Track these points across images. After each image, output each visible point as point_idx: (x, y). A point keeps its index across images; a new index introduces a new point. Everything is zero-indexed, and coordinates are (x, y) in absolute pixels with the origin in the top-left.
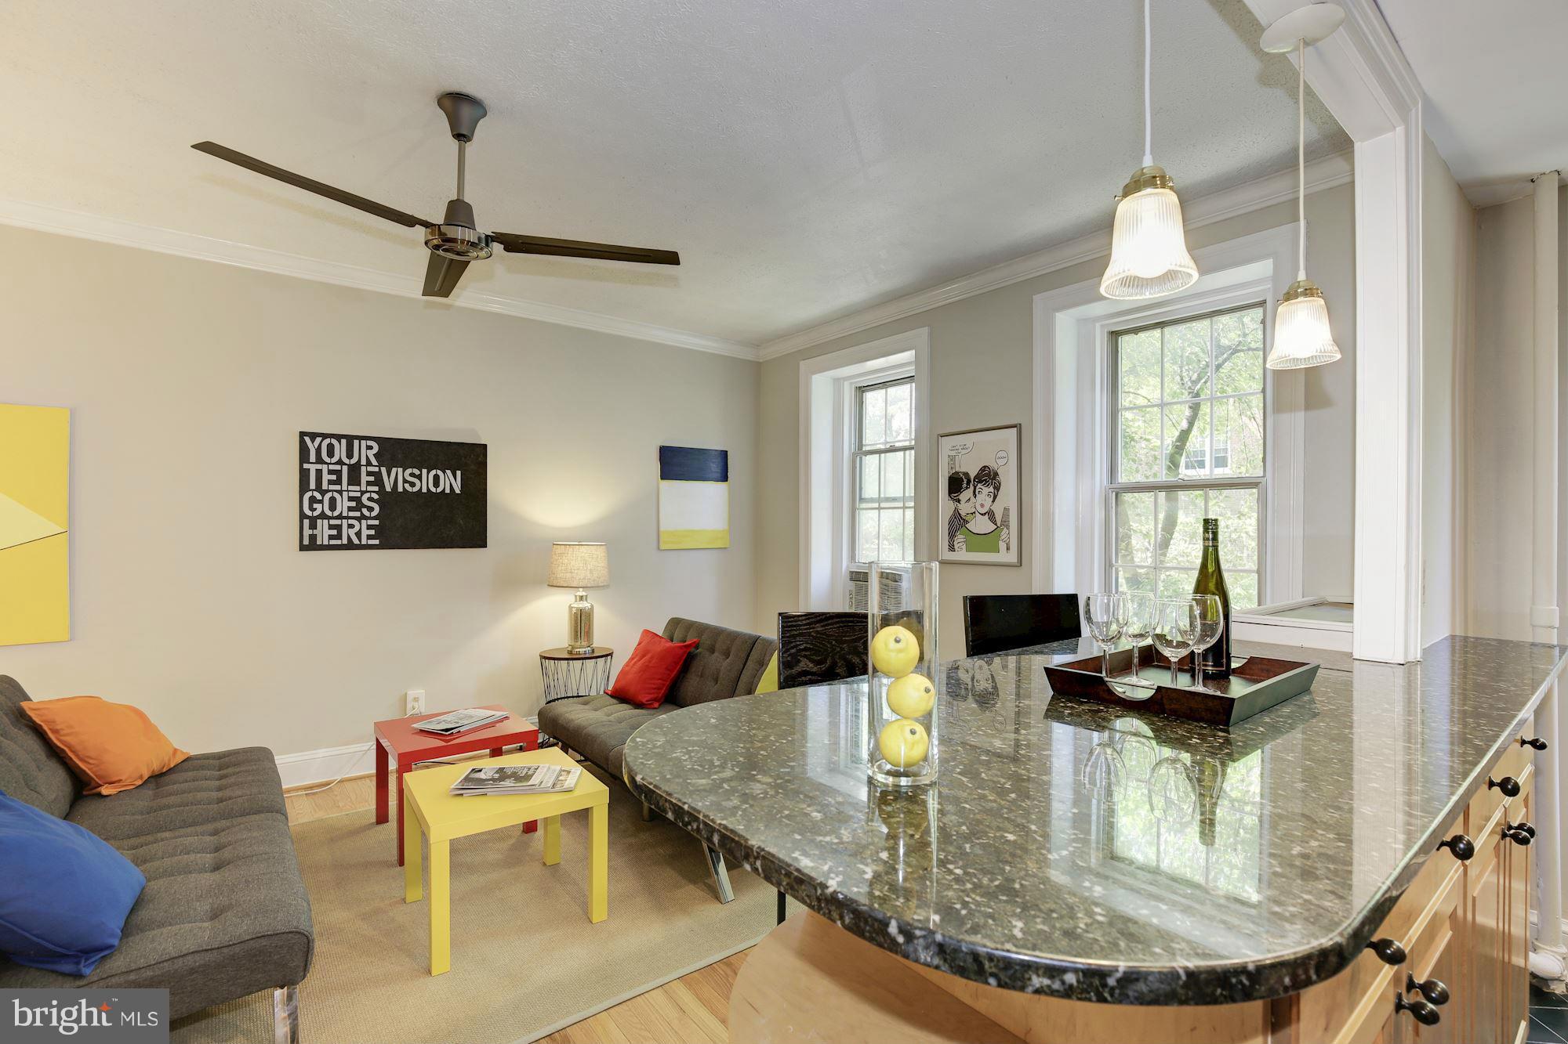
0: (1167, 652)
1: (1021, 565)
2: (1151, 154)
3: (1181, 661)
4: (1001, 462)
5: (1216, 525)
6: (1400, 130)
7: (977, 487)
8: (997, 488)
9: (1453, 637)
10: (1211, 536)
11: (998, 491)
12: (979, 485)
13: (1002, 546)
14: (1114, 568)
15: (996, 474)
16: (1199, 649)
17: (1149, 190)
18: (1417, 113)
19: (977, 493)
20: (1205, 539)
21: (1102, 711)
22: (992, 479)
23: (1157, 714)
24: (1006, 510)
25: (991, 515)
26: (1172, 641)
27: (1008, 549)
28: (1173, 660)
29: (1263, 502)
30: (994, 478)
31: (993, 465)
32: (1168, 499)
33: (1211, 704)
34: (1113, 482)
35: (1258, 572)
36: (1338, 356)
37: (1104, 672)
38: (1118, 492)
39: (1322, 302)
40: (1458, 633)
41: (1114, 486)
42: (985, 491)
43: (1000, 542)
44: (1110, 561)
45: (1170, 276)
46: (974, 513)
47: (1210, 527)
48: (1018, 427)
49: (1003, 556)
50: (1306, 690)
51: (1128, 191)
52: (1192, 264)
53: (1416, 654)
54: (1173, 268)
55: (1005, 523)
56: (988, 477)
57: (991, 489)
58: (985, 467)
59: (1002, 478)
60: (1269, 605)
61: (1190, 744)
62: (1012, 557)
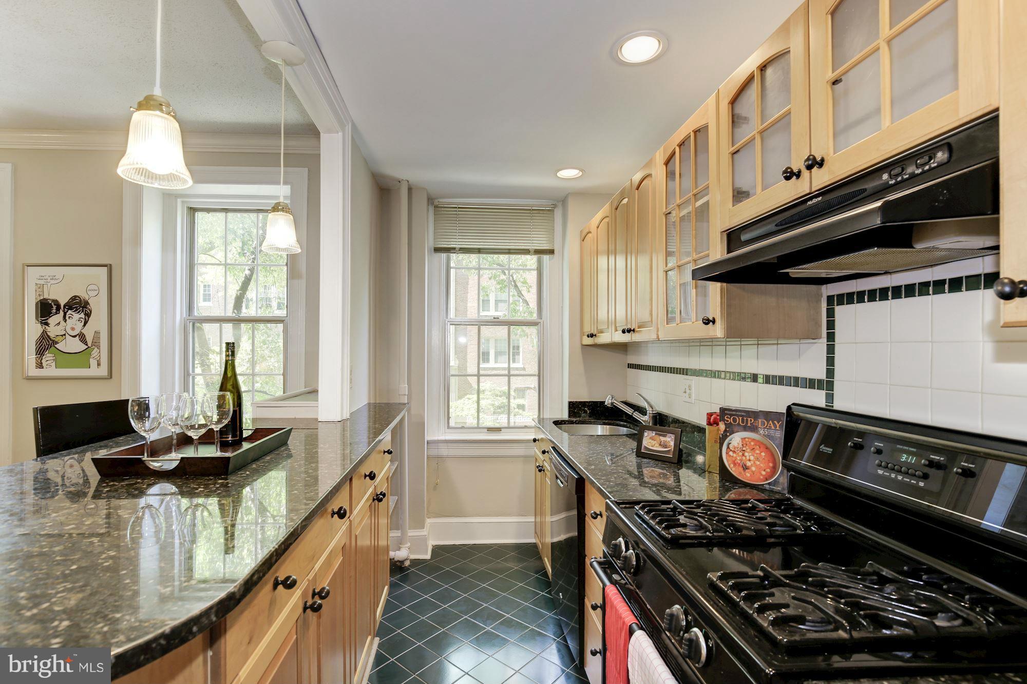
0: (191, 433)
1: (111, 378)
2: (160, 87)
3: (200, 438)
4: (92, 294)
5: (234, 347)
6: (340, 134)
7: (68, 313)
8: (88, 315)
9: (369, 404)
10: (230, 353)
11: (89, 318)
12: (70, 312)
13: (93, 363)
14: (191, 377)
15: (87, 303)
16: (216, 428)
17: (158, 113)
18: (349, 128)
19: (67, 318)
20: (227, 356)
21: (139, 483)
22: (83, 307)
23: (181, 477)
24: (97, 333)
25: (82, 338)
26: (195, 425)
27: (99, 365)
28: (195, 438)
29: (285, 331)
30: (85, 307)
31: (83, 295)
32: (234, 328)
33: (216, 463)
34: (191, 315)
35: (283, 375)
36: (300, 251)
37: (146, 454)
38: (194, 322)
39: (292, 217)
40: (372, 402)
41: (190, 318)
42: (75, 319)
43: (91, 360)
44: (188, 372)
45: (171, 177)
46: (65, 335)
47: (231, 348)
48: (109, 267)
49: (93, 371)
50: (284, 443)
51: (141, 106)
52: (188, 173)
53: (346, 415)
54: (174, 172)
55: (96, 343)
56: (78, 305)
57: (82, 315)
58: (75, 296)
59: (93, 305)
60: (288, 394)
61: (195, 493)
62: (103, 371)
